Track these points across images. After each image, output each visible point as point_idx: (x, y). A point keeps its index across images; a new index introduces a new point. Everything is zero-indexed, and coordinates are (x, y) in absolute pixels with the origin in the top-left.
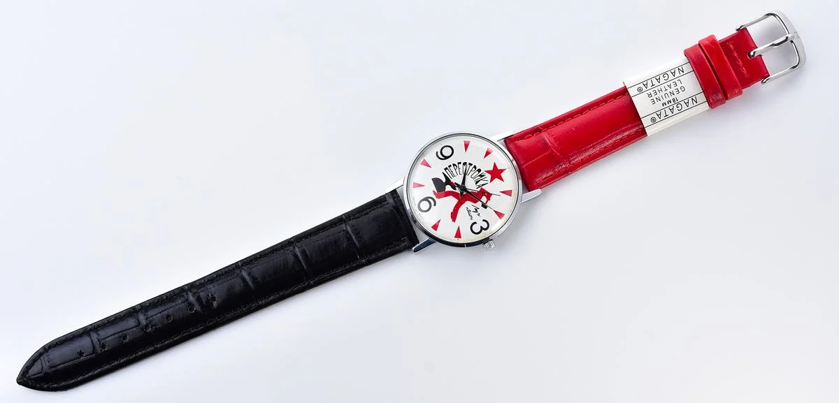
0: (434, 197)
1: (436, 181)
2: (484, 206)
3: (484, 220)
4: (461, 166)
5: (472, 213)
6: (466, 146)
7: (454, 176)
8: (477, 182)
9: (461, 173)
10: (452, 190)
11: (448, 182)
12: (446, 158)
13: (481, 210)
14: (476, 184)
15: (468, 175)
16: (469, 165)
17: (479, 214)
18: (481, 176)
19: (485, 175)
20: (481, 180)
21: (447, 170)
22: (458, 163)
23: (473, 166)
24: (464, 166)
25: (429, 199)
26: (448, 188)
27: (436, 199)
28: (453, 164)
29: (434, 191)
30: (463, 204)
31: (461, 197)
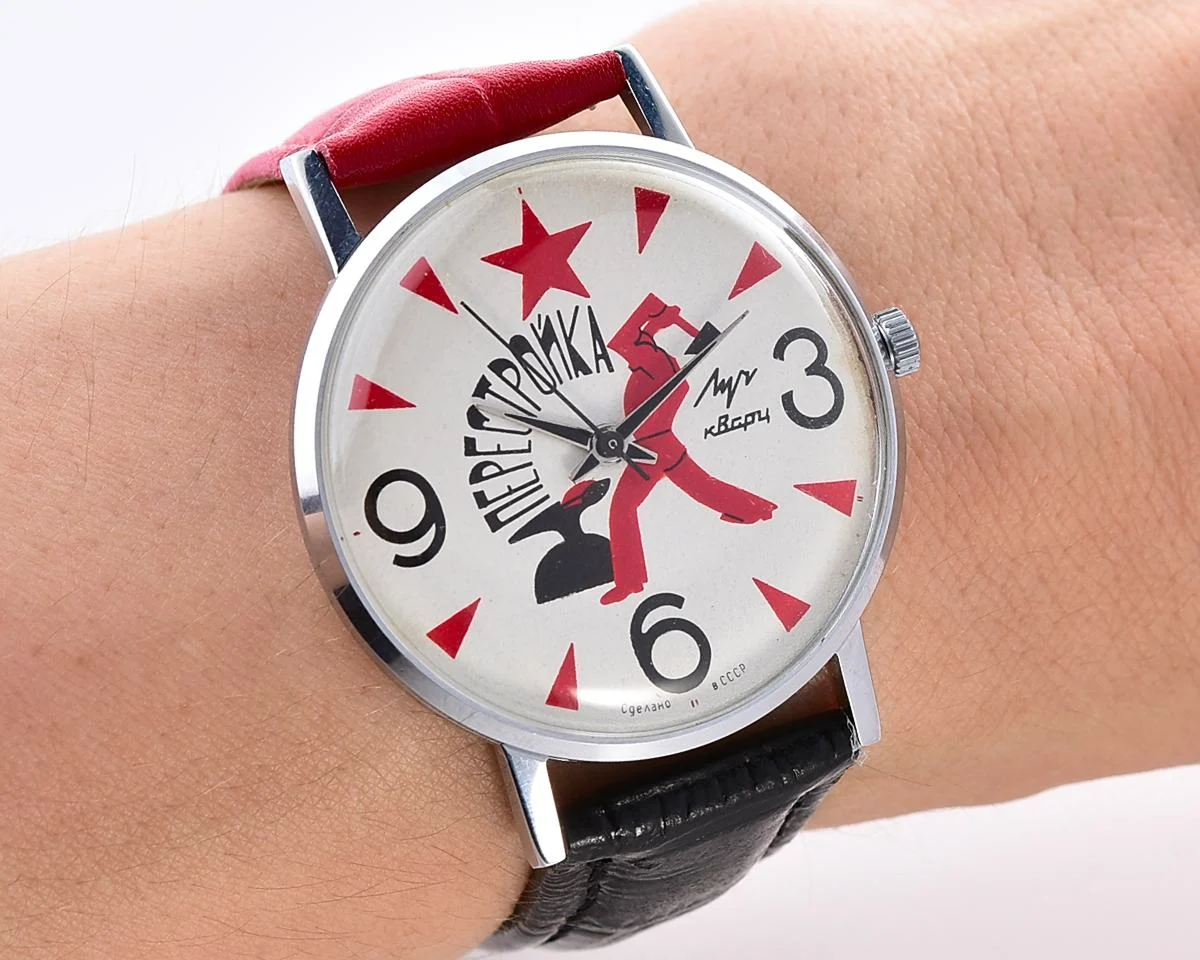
0: (634, 600)
1: (553, 581)
3: (779, 353)
4: (485, 441)
5: (739, 410)
6: (378, 398)
7: (535, 484)
8: (580, 366)
9: (520, 442)
10: (605, 505)
11: (563, 517)
12: (434, 515)
13: (722, 358)
14: (587, 371)
15: (539, 409)
16: (484, 398)
17: (743, 377)
18: (548, 338)
19: (547, 317)
20: (568, 340)
21: (499, 515)
22: (467, 454)
23: (491, 377)
24: (486, 424)
25: (644, 631)
26: (596, 520)
27: (649, 590)
28: (472, 482)
29: (607, 599)
30: (685, 453)
31: (655, 455)
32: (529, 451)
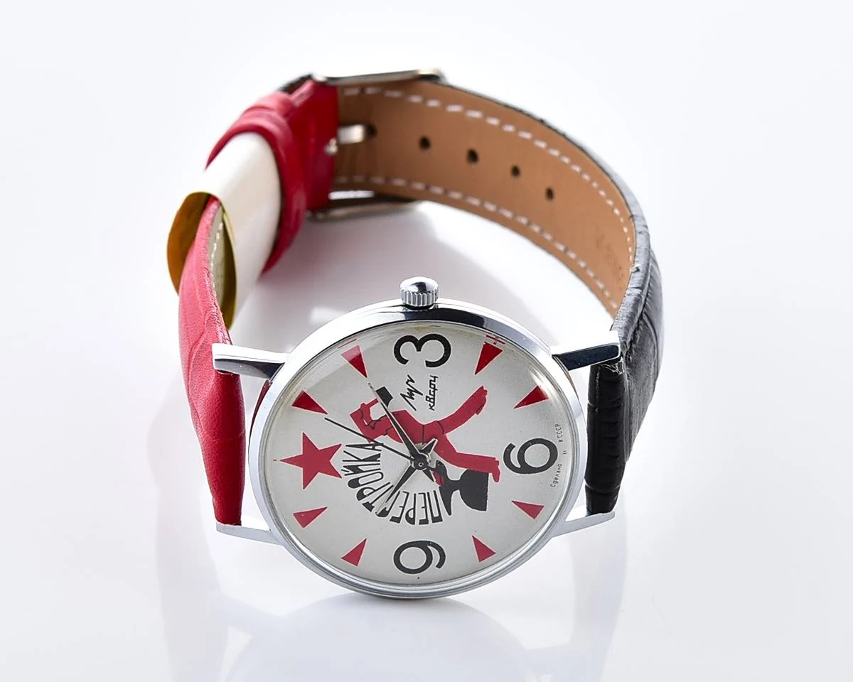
0: (502, 466)
1: (477, 499)
2: (384, 395)
3: (404, 361)
4: (395, 512)
5: (425, 390)
7: (426, 496)
8: (375, 458)
9: (403, 495)
10: (448, 466)
11: (447, 488)
12: (423, 545)
13: (397, 390)
14: (379, 456)
15: (389, 483)
16: (373, 507)
17: (410, 383)
18: (355, 469)
19: (344, 467)
20: (360, 460)
21: (435, 516)
22: (399, 522)
23: (364, 501)
24: (387, 510)
25: (520, 467)
26: (455, 473)
27: (500, 458)
28: (414, 524)
29: (496, 479)
30: (438, 422)
31: (433, 440)
32: (408, 494)
